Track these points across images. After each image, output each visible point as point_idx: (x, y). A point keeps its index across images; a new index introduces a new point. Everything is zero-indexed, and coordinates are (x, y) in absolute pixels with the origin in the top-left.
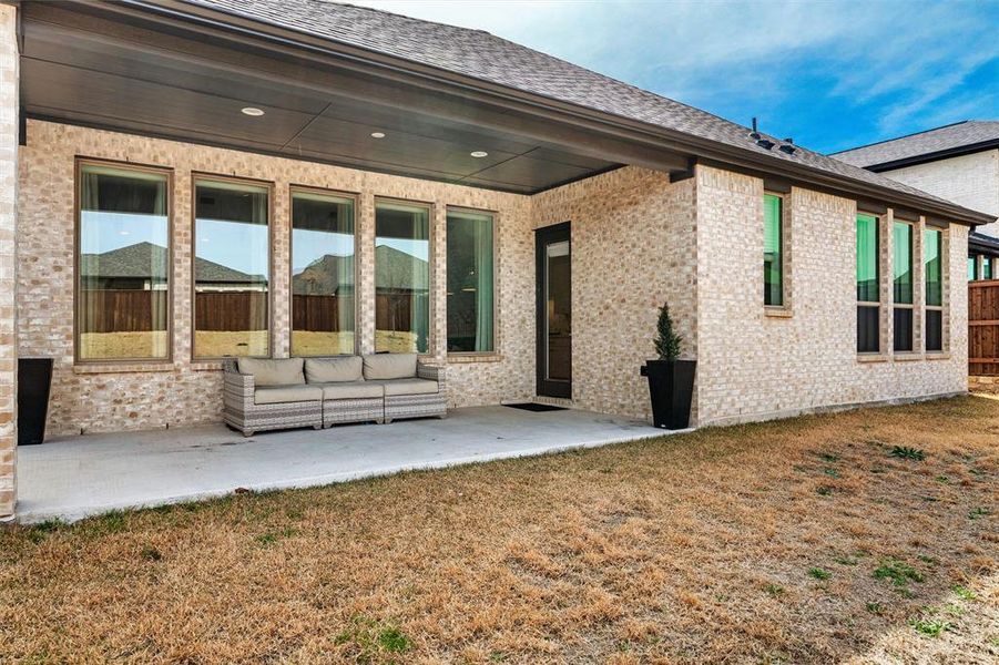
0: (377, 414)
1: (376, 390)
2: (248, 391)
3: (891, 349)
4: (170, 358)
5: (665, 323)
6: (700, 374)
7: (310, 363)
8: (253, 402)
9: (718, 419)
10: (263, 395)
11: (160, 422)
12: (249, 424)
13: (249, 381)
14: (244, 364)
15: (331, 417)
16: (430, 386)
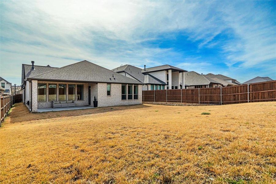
0: (67, 106)
1: (67, 104)
2: (54, 104)
3: (127, 99)
4: (46, 101)
5: (95, 97)
6: (98, 102)
7: (61, 102)
8: (54, 105)
9: (100, 106)
10: (55, 105)
11: (45, 107)
12: (54, 107)
13: (54, 103)
14: (54, 102)
15: (62, 107)
16: (73, 104)
